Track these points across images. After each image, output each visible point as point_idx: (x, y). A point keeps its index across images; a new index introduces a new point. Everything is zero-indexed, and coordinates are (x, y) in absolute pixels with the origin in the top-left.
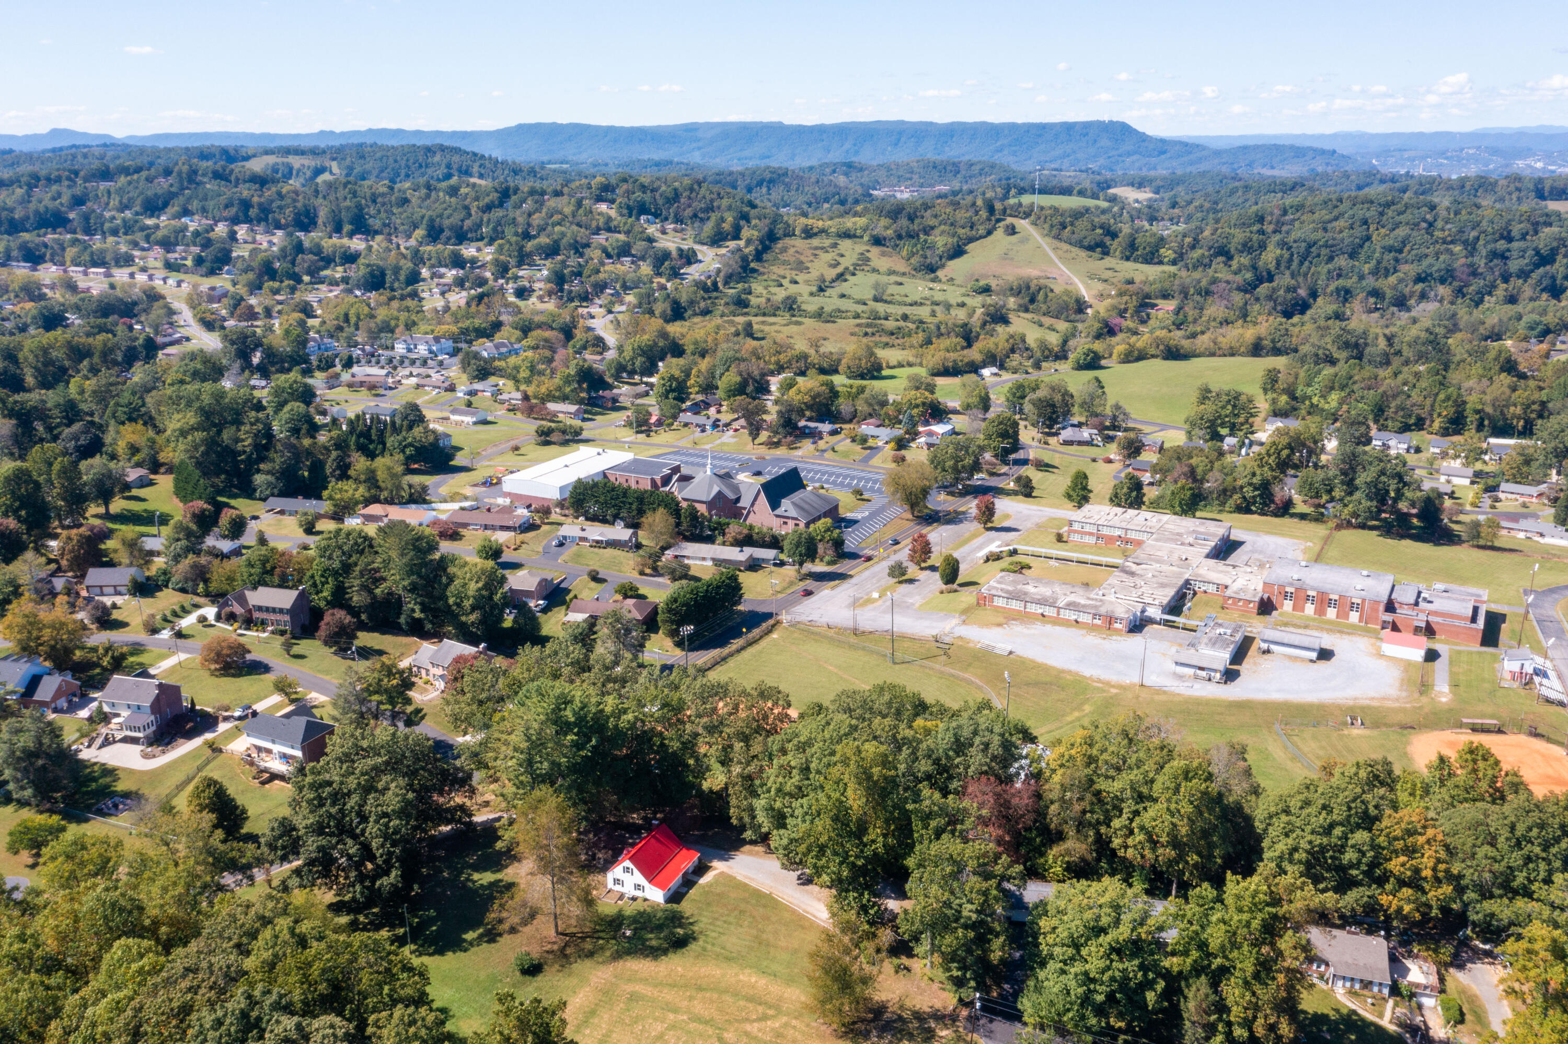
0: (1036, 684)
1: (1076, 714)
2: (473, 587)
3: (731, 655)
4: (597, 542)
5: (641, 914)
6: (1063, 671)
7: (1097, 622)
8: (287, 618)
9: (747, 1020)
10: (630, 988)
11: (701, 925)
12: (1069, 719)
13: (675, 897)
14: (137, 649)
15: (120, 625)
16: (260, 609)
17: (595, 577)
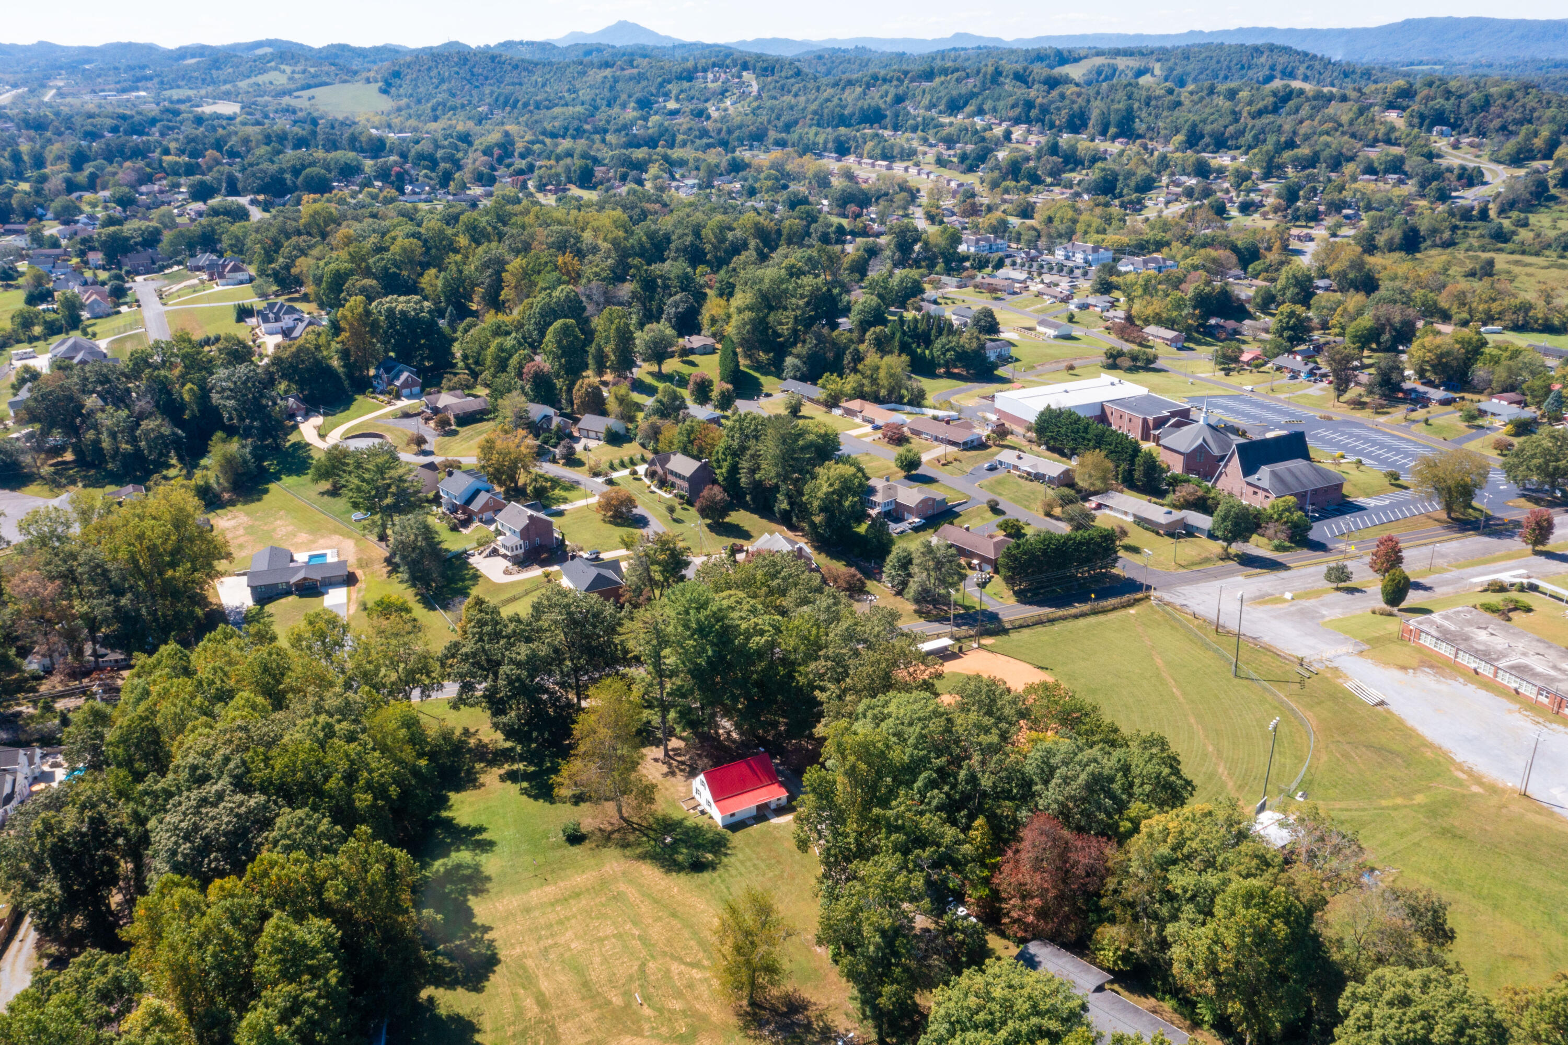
0: (1379, 750)
1: (1399, 801)
2: (825, 488)
3: (1064, 618)
4: (1029, 474)
5: (697, 829)
6: (1430, 746)
7: (1543, 699)
8: (686, 485)
9: (681, 960)
10: (622, 887)
11: (733, 859)
12: (1384, 803)
13: (736, 826)
14: (573, 486)
15: (579, 463)
16: (672, 472)
17: (995, 509)
